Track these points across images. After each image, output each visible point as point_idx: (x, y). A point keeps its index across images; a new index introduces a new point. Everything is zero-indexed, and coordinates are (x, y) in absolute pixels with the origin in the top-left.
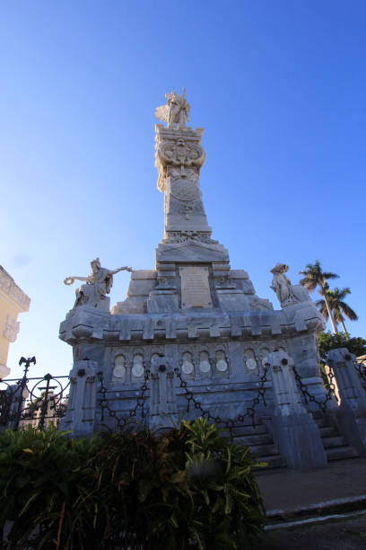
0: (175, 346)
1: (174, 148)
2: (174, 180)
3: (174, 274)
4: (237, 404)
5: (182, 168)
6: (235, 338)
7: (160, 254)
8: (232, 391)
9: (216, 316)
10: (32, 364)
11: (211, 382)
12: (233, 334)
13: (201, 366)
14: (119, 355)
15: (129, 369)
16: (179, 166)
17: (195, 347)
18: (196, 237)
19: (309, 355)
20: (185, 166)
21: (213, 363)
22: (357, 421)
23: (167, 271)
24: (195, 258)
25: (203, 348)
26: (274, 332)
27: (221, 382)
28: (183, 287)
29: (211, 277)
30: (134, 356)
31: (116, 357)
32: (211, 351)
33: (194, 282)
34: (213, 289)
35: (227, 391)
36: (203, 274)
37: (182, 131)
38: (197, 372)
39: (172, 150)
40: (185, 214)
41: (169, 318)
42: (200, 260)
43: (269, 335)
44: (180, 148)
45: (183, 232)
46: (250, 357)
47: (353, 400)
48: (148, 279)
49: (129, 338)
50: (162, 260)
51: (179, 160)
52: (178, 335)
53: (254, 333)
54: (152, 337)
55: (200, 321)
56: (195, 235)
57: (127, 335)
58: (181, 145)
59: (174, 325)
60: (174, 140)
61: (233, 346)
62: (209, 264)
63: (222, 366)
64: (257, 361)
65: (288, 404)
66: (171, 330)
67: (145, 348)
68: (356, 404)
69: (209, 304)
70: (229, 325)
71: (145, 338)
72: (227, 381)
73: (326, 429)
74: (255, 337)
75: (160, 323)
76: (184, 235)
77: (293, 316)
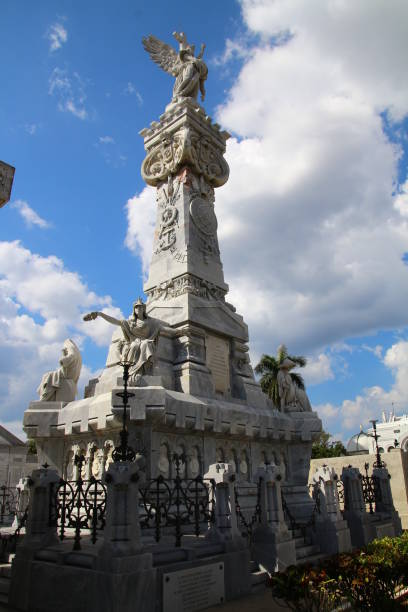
1: (198, 145)
2: (194, 194)
3: (201, 342)
6: (262, 440)
7: (191, 310)
9: (248, 412)
12: (261, 436)
16: (200, 175)
17: (227, 444)
18: (215, 294)
19: (304, 465)
21: (239, 463)
23: (195, 336)
26: (286, 438)
28: (208, 361)
29: (231, 356)
32: (239, 449)
33: (218, 358)
34: (233, 373)
36: (225, 350)
37: (210, 126)
40: (205, 253)
41: (214, 406)
42: (225, 332)
44: (203, 149)
45: (204, 282)
49: (184, 426)
51: (200, 167)
52: (223, 429)
53: (274, 437)
54: (203, 429)
55: (238, 416)
56: (214, 290)
57: (182, 422)
58: (206, 146)
59: (219, 416)
60: (200, 134)
62: (231, 339)
63: (244, 467)
65: (336, 512)
66: (217, 423)
69: (229, 390)
70: (259, 425)
71: (197, 427)
72: (249, 485)
74: (274, 441)
75: (209, 411)
76: (204, 286)
77: (300, 424)
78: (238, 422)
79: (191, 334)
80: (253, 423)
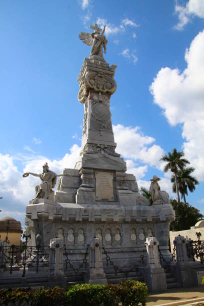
0: (93, 225)
1: (96, 78)
2: (94, 103)
3: (92, 176)
4: (124, 259)
5: (100, 94)
6: (127, 223)
7: (84, 162)
8: (122, 252)
9: (118, 209)
10: (29, 238)
11: (111, 247)
12: (126, 220)
13: (106, 237)
14: (60, 228)
15: (65, 237)
16: (98, 92)
17: (103, 226)
18: (106, 150)
19: (164, 234)
20: (102, 93)
21: (113, 236)
22: (182, 272)
23: (88, 174)
24: (106, 166)
25: (108, 227)
26: (148, 220)
27: (117, 247)
28: (97, 185)
29: (115, 180)
30: (69, 229)
31: (58, 229)
32: (113, 229)
33: (104, 182)
34: (115, 189)
35: (119, 252)
36: (110, 177)
37: (102, 66)
38: (104, 240)
39: (94, 79)
40: (100, 131)
41: (90, 208)
42: (109, 168)
43: (145, 222)
44: (99, 79)
45: (98, 145)
46: (133, 233)
47: (182, 262)
48: (74, 176)
49: (68, 219)
50: (85, 166)
51: (98, 88)
52: (95, 219)
53: (137, 220)
54: (81, 220)
55: (108, 211)
56: (105, 148)
57: (66, 218)
58: (101, 77)
59: (93, 213)
60: (96, 72)
61: (125, 227)
62: (114, 171)
63: (118, 237)
64: (137, 236)
65: (154, 264)
66: (92, 216)
67: (75, 225)
68: (183, 264)
69: (112, 198)
70: (124, 215)
71: (77, 220)
72: (120, 247)
73: (168, 274)
74: (137, 223)
75: (85, 211)
76: (99, 147)
77: (159, 211)
78: (108, 215)
79: (84, 173)
80: (120, 214)
